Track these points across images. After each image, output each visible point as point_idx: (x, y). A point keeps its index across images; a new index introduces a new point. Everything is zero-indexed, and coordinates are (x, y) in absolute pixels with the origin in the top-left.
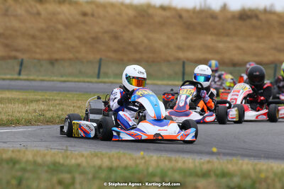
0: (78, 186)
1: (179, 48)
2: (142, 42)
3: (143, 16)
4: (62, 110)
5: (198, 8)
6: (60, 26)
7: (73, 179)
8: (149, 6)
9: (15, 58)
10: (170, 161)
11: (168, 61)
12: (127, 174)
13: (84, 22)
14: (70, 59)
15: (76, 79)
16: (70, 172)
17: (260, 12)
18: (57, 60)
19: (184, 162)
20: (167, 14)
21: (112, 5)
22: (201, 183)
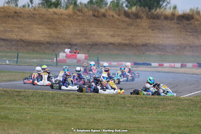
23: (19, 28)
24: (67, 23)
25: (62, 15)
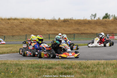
0: (23, 69)
1: (47, 31)
2: (37, 29)
3: (37, 22)
4: (17, 49)
5: (52, 19)
6: (14, 26)
7: (22, 67)
8: (39, 19)
9: (3, 35)
10: (48, 61)
11: (45, 34)
12: (37, 66)
13: (21, 25)
14: (18, 35)
15: (20, 40)
16: (21, 66)
17: (69, 20)
18: (14, 35)
19: (52, 62)
20: (44, 21)
21: (29, 20)
22: (57, 67)
23: (90, 28)
24: (111, 25)
25: (109, 21)
